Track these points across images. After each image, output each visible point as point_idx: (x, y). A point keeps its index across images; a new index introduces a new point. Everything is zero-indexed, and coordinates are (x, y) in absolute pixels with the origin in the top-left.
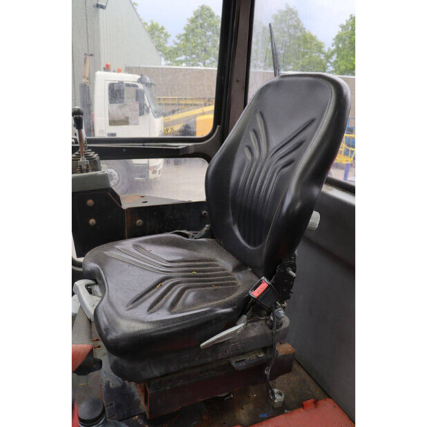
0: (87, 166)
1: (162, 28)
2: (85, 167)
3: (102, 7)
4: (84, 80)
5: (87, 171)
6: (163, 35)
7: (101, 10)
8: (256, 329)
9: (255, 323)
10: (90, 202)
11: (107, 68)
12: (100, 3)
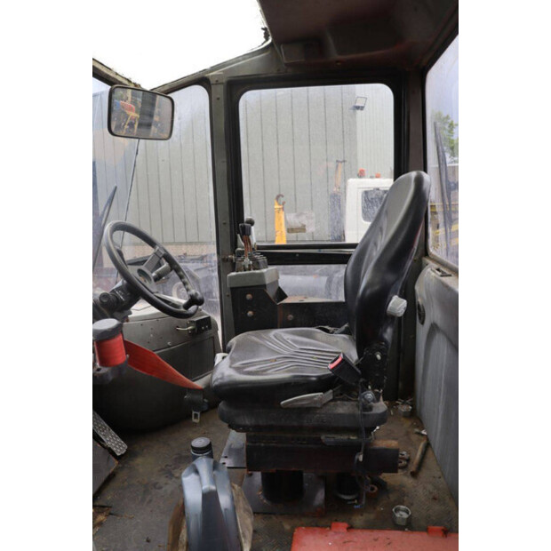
0: (249, 265)
1: (447, 117)
2: (247, 267)
3: (361, 108)
4: (335, 190)
5: (250, 270)
6: (447, 127)
7: (359, 112)
8: (345, 408)
9: (346, 403)
10: (249, 296)
11: (361, 175)
12: (357, 104)
